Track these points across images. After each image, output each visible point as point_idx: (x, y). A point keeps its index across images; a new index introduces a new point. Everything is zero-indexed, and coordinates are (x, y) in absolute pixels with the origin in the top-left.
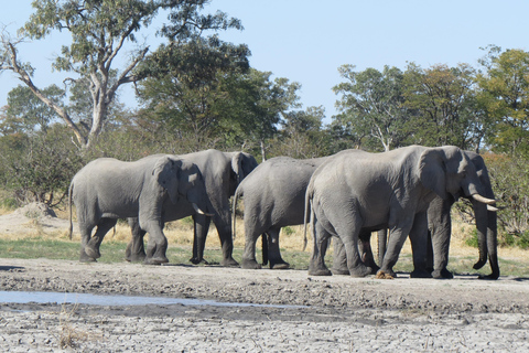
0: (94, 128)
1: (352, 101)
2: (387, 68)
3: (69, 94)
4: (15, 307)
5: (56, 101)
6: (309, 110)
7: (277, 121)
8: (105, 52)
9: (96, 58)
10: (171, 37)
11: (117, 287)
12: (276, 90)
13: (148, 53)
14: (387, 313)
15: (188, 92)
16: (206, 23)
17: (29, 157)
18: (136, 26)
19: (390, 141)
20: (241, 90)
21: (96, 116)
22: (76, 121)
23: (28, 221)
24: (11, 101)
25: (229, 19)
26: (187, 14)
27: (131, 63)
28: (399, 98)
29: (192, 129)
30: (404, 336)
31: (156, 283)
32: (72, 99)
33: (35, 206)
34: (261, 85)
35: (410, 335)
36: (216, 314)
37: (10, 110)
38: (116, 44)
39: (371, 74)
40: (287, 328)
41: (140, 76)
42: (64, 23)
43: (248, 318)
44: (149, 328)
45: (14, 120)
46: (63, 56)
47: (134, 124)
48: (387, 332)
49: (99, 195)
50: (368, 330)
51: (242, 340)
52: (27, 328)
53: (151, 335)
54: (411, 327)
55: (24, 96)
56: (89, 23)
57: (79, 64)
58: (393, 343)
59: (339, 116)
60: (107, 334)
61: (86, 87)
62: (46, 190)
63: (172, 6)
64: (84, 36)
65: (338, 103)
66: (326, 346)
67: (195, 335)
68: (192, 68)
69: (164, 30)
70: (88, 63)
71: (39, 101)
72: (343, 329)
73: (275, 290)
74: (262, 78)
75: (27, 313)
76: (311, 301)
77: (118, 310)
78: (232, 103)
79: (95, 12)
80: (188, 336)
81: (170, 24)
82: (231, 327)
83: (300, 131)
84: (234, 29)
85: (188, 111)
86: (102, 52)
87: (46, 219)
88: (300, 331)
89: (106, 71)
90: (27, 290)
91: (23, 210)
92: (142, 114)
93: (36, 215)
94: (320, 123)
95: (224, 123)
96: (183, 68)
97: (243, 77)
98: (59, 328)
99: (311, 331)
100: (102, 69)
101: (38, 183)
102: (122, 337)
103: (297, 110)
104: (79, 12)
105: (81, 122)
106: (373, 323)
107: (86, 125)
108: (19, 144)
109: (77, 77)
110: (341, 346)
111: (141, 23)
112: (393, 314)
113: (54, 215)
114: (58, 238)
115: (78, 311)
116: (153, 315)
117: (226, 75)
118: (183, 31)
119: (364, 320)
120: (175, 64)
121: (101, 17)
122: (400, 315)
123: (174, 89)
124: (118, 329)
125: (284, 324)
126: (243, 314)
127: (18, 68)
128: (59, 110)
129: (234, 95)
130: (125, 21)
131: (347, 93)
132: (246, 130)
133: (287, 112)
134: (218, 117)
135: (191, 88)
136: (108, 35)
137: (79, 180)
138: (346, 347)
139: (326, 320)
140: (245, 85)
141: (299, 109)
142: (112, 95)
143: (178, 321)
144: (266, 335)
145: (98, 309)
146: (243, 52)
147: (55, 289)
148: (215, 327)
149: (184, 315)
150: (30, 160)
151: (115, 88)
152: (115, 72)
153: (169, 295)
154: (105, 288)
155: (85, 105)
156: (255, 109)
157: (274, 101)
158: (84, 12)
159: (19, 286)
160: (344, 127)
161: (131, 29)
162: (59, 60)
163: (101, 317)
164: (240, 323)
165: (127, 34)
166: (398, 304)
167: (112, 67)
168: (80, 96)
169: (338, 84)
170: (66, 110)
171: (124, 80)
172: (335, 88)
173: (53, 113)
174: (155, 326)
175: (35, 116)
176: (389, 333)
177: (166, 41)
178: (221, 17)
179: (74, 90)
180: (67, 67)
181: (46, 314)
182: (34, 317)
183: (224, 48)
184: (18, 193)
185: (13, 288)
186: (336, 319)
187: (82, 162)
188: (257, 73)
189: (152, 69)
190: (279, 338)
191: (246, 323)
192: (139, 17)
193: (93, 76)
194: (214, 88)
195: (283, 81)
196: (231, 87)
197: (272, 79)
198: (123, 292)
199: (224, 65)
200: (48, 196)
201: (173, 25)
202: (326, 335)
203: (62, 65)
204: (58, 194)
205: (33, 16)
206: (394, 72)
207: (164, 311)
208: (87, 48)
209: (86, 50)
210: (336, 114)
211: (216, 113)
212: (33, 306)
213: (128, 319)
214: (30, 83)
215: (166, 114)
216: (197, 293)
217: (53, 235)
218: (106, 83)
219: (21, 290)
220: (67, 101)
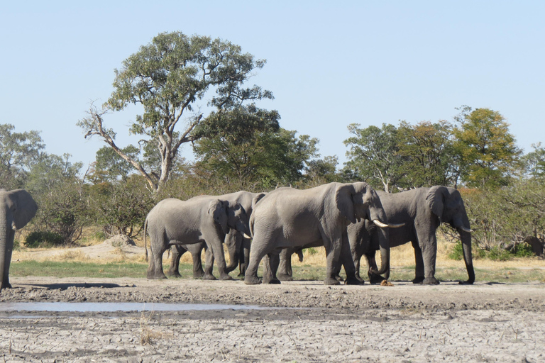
0: (162, 177)
1: (358, 151)
2: (384, 125)
3: (143, 152)
4: (106, 315)
5: (133, 157)
6: (326, 158)
7: (301, 167)
8: (169, 120)
9: (162, 124)
10: (220, 107)
11: (183, 298)
12: (300, 145)
13: (202, 119)
14: (390, 312)
15: (234, 148)
16: (246, 95)
17: (113, 200)
18: (192, 99)
19: (388, 180)
20: (273, 145)
21: (163, 168)
22: (149, 172)
23: (114, 249)
24: (99, 159)
25: (263, 91)
26: (231, 88)
27: (189, 127)
28: (394, 148)
29: (237, 176)
30: (403, 329)
31: (213, 294)
32: (145, 155)
33: (119, 237)
34: (288, 141)
35: (407, 328)
36: (259, 316)
37: (98, 165)
38: (177, 113)
39: (373, 130)
40: (313, 326)
41: (197, 137)
42: (137, 98)
43: (283, 319)
44: (208, 328)
45: (101, 173)
46: (137, 123)
47: (193, 173)
48: (390, 326)
49: (166, 227)
50: (375, 326)
51: (280, 335)
52: (115, 330)
53: (210, 333)
54: (408, 322)
55: (108, 154)
56: (157, 98)
57: (150, 129)
58: (396, 335)
59: (349, 163)
60: (176, 334)
61: (155, 146)
62: (127, 225)
63: (219, 83)
64: (153, 108)
65: (348, 153)
66: (344, 338)
67: (243, 332)
68: (236, 129)
69: (214, 101)
70: (157, 128)
71: (120, 157)
72: (357, 325)
73: (303, 296)
74: (290, 136)
75: (115, 319)
76: (331, 304)
77: (184, 315)
78: (267, 155)
79: (161, 90)
80: (238, 333)
81: (218, 96)
82: (271, 326)
83: (320, 175)
84: (267, 99)
85: (234, 162)
86: (167, 119)
87: (127, 248)
88: (323, 327)
89: (170, 133)
90: (115, 301)
91: (110, 241)
92: (199, 165)
93: (120, 244)
94: (334, 169)
95: (261, 171)
96: (229, 130)
97: (275, 135)
98: (140, 330)
99: (332, 327)
100: (168, 132)
101: (121, 220)
102: (188, 335)
103: (316, 159)
104: (149, 89)
105: (153, 173)
106: (379, 320)
107: (156, 175)
108: (106, 191)
109: (149, 138)
110: (355, 338)
111: (196, 96)
112: (394, 312)
113: (133, 244)
114: (137, 262)
115: (155, 317)
116: (211, 318)
117: (262, 134)
118: (228, 101)
119: (372, 318)
120: (222, 127)
121: (165, 92)
122: (400, 313)
123: (222, 147)
124: (185, 330)
125: (311, 322)
126: (280, 316)
127: (104, 133)
128: (136, 164)
129: (268, 148)
130: (184, 95)
131: (355, 145)
132: (278, 176)
133: (309, 161)
134: (256, 166)
135: (236, 144)
136: (171, 107)
137: (151, 217)
138: (360, 339)
139: (343, 319)
140: (276, 141)
141: (318, 158)
142: (175, 151)
143: (230, 322)
144: (298, 331)
145: (169, 314)
146: (274, 116)
147: (136, 300)
148: (259, 327)
149: (235, 317)
150: (114, 203)
151: (177, 146)
152: (177, 134)
153: (224, 302)
154: (174, 298)
155: (155, 160)
156: (284, 159)
157: (299, 152)
158: (153, 90)
159: (108, 298)
160: (353, 171)
161: (188, 101)
162: (135, 125)
163: (171, 320)
164: (277, 322)
165: (185, 105)
166: (398, 305)
167: (175, 130)
168: (151, 153)
169: (348, 138)
170: (141, 164)
171: (184, 140)
172: (346, 142)
173: (131, 166)
174: (212, 326)
175: (116, 169)
176: (392, 327)
177: (216, 110)
178: (257, 90)
179: (147, 149)
180: (141, 131)
181: (130, 320)
182: (120, 322)
183: (260, 114)
184: (106, 228)
185: (104, 300)
186: (351, 318)
187: (154, 203)
188: (285, 131)
189: (206, 131)
190: (308, 333)
191: (283, 322)
192: (195, 92)
193: (160, 138)
194: (253, 144)
195: (306, 137)
196: (266, 143)
197: (297, 136)
198: (188, 301)
199: (261, 126)
200: (128, 230)
201: (220, 97)
202: (344, 330)
203: (137, 129)
204: (136, 228)
205: (114, 93)
206: (390, 128)
207: (219, 315)
208: (155, 116)
209: (155, 118)
210: (347, 161)
211: (255, 163)
212: (120, 314)
213: (192, 322)
214: (113, 144)
215: (217, 165)
216: (244, 301)
217: (134, 259)
218: (171, 143)
219: (110, 301)
220: (141, 157)
